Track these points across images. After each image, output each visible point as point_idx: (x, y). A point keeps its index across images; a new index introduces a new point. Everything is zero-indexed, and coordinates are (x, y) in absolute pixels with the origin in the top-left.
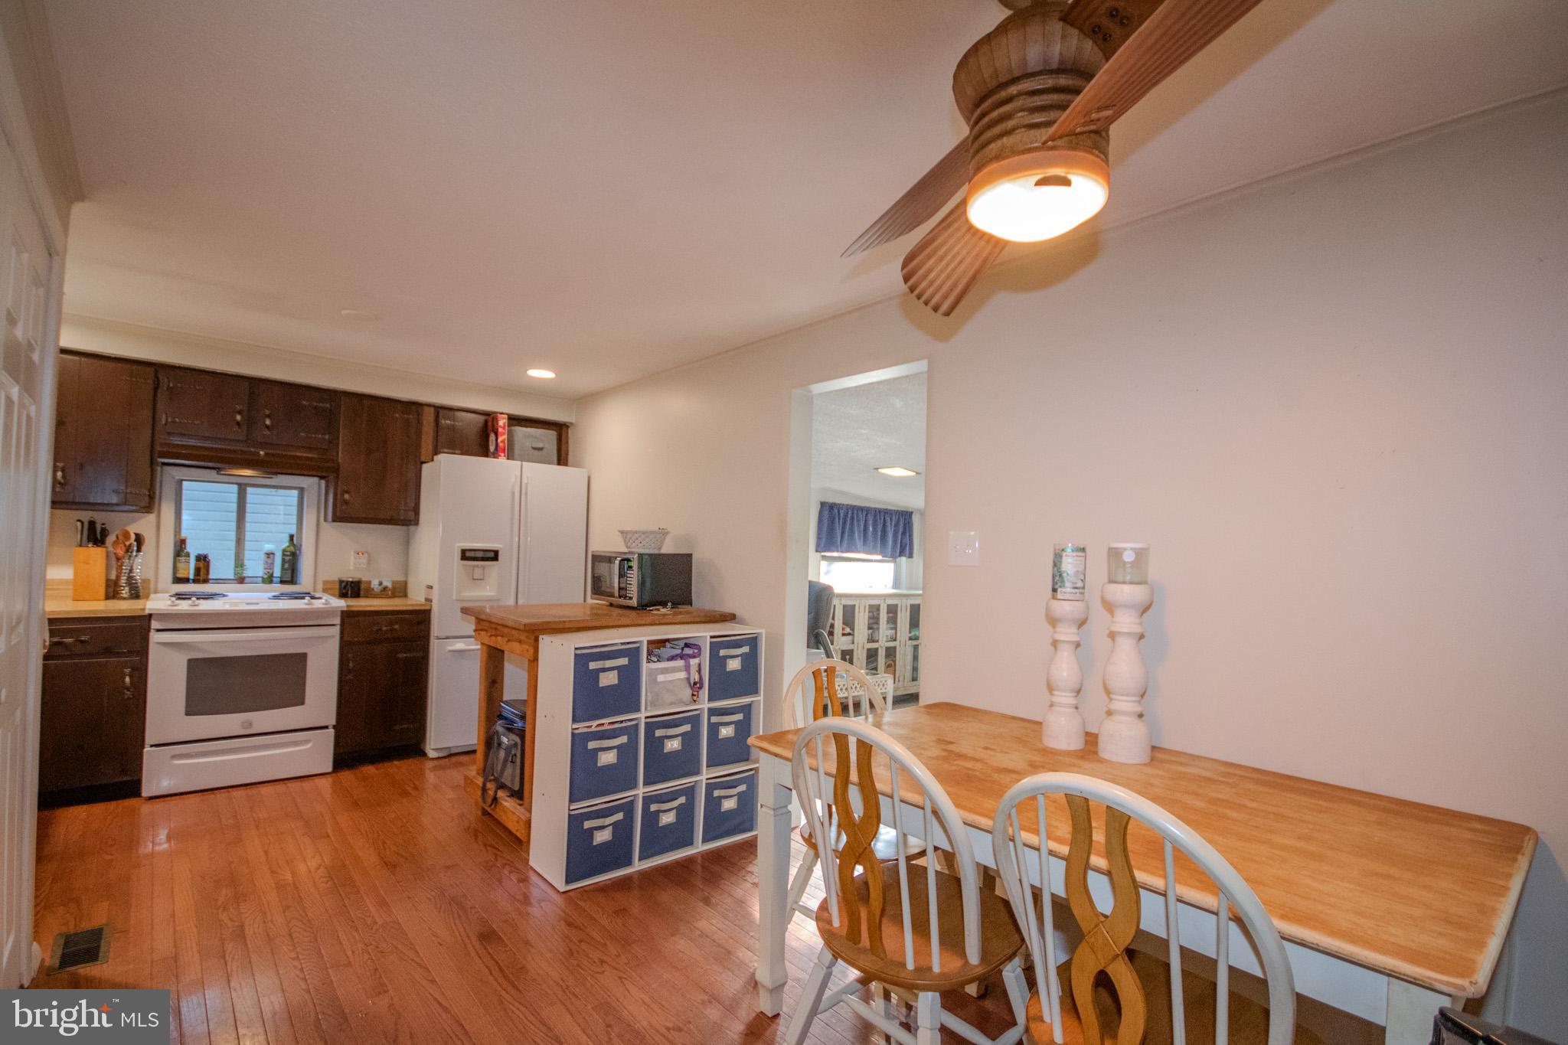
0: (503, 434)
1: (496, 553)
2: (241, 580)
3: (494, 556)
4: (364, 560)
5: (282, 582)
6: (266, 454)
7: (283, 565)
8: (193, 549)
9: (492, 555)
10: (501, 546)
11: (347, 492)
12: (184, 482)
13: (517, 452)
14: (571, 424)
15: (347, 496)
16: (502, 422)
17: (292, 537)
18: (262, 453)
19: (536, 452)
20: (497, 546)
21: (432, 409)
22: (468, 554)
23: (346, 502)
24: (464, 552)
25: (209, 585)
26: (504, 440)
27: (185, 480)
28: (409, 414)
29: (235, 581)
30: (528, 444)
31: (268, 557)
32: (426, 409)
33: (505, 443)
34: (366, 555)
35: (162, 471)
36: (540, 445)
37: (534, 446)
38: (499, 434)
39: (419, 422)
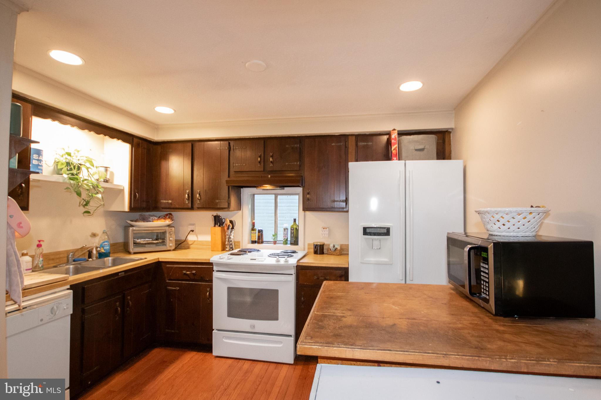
0: (395, 144)
1: (388, 230)
2: (275, 243)
3: (387, 232)
4: (326, 232)
5: (291, 244)
6: (271, 177)
7: (291, 235)
8: (257, 227)
9: (385, 231)
10: (391, 225)
11: (308, 194)
12: (255, 195)
13: (404, 154)
14: (452, 129)
15: (308, 196)
16: (394, 135)
17: (295, 220)
18: (269, 176)
19: (418, 152)
20: (389, 224)
21: (354, 137)
22: (368, 231)
23: (308, 199)
24: (365, 229)
25: (264, 244)
26: (396, 148)
27: (256, 194)
28: (340, 142)
29: (273, 243)
30: (412, 147)
31: (285, 231)
32: (350, 137)
33: (396, 150)
34: (327, 229)
35: (243, 190)
36: (421, 147)
37: (416, 148)
38: (392, 144)
39: (346, 147)
